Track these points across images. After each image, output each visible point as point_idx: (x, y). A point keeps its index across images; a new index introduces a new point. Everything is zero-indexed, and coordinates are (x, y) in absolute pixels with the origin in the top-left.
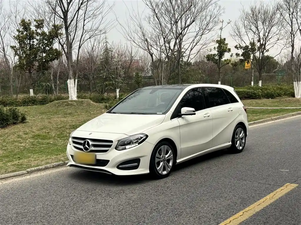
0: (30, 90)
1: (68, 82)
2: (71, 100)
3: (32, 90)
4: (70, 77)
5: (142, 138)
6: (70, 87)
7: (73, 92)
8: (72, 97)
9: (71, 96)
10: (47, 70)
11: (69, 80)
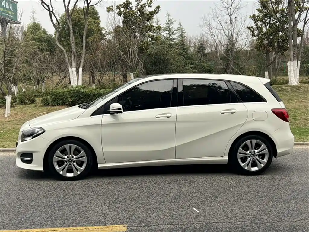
0: (265, 72)
1: (288, 64)
2: (290, 84)
3: (267, 72)
4: (291, 59)
5: (38, 132)
6: (290, 70)
7: (293, 76)
8: (292, 82)
9: (291, 80)
10: (286, 50)
11: (289, 62)
